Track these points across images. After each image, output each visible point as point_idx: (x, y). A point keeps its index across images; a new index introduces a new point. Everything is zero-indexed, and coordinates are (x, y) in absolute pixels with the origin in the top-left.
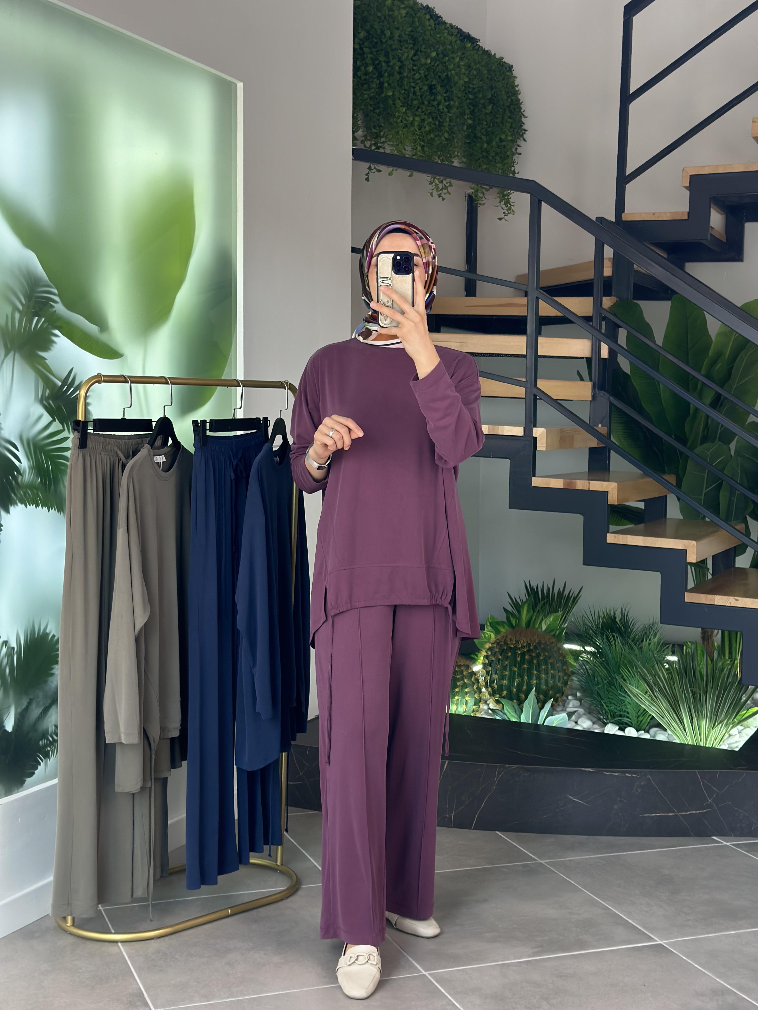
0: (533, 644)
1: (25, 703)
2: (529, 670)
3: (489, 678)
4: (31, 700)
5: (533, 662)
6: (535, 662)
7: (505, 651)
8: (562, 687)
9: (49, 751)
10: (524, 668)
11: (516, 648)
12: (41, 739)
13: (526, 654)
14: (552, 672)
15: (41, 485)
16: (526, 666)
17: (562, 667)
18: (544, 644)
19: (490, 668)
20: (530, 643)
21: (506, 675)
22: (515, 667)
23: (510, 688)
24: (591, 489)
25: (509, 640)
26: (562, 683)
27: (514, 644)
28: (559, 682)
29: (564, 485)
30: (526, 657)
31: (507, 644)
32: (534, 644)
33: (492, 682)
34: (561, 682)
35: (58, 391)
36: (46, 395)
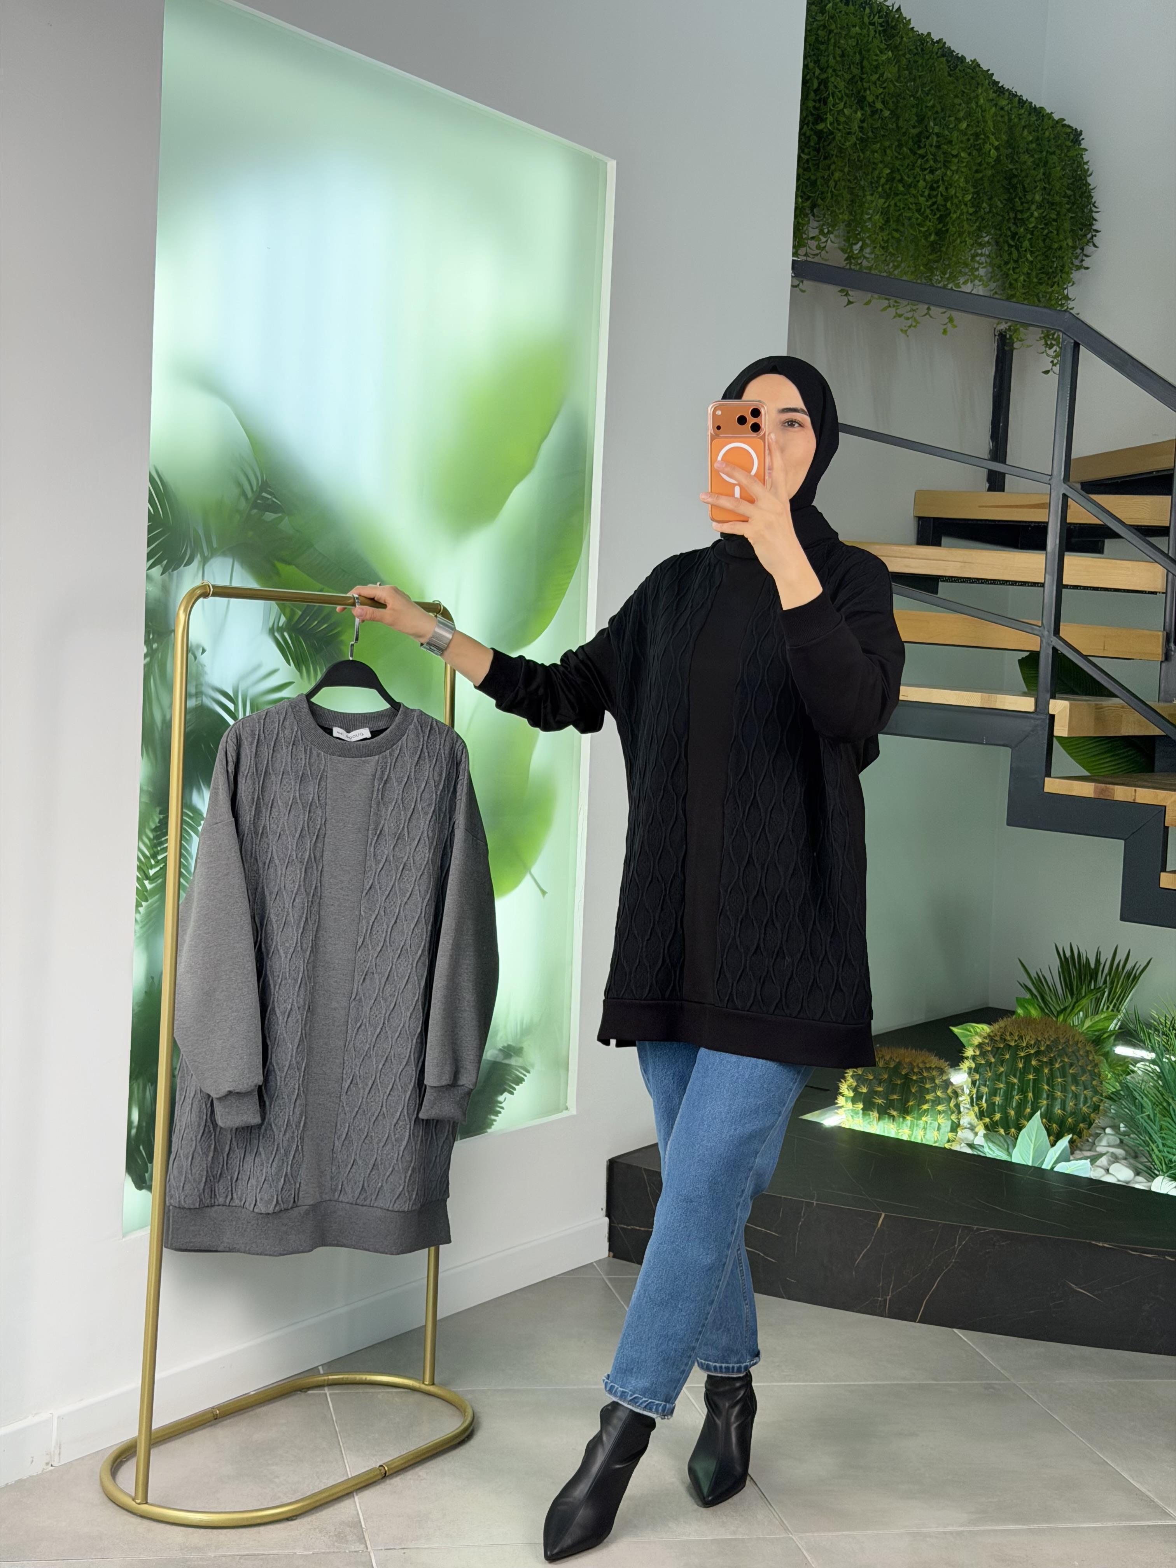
0: (1046, 1042)
11: (1017, 1048)
14: (1073, 1088)
16: (1031, 1077)
20: (1040, 1042)
24: (1138, 801)
25: (1008, 1034)
29: (1095, 792)
30: (1034, 1063)
33: (979, 1098)
35: (297, 621)
36: (281, 624)
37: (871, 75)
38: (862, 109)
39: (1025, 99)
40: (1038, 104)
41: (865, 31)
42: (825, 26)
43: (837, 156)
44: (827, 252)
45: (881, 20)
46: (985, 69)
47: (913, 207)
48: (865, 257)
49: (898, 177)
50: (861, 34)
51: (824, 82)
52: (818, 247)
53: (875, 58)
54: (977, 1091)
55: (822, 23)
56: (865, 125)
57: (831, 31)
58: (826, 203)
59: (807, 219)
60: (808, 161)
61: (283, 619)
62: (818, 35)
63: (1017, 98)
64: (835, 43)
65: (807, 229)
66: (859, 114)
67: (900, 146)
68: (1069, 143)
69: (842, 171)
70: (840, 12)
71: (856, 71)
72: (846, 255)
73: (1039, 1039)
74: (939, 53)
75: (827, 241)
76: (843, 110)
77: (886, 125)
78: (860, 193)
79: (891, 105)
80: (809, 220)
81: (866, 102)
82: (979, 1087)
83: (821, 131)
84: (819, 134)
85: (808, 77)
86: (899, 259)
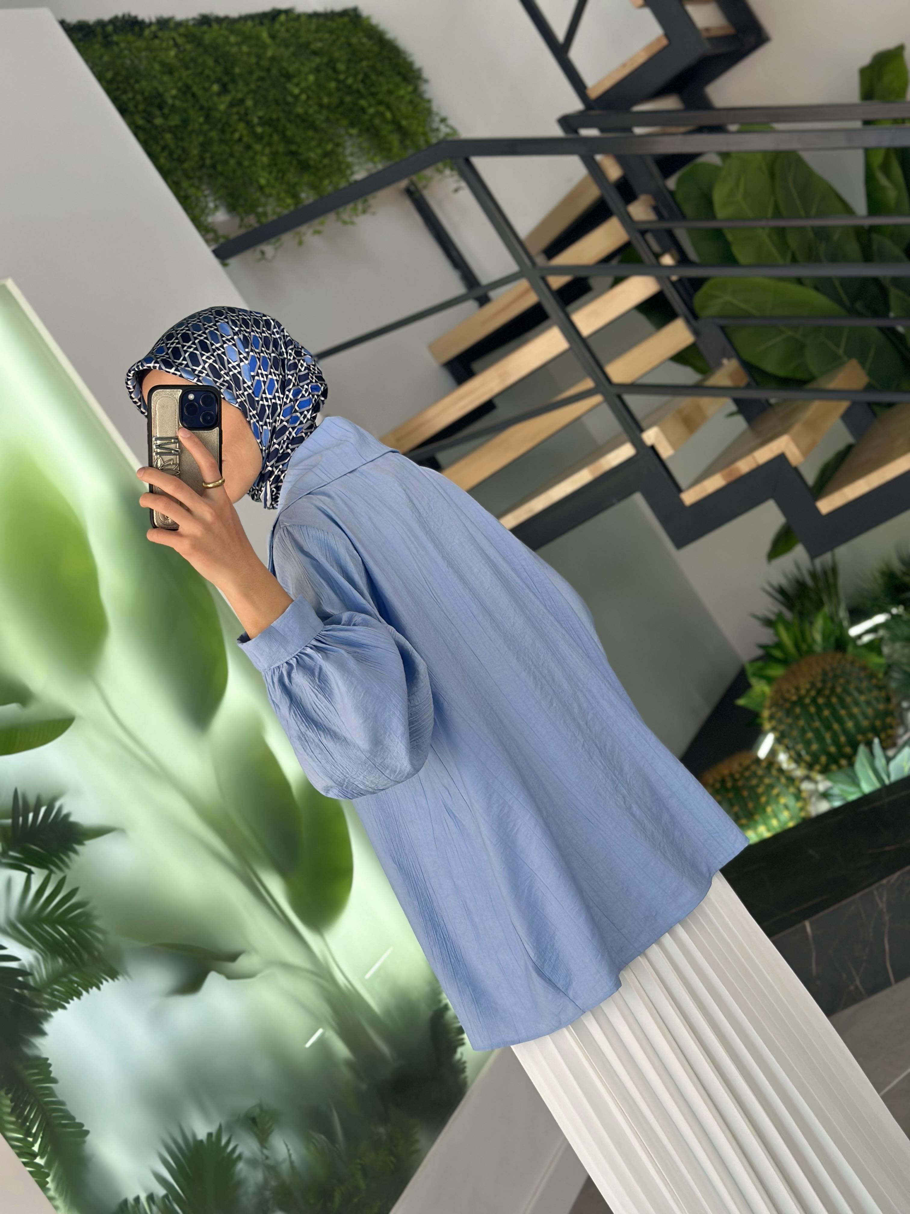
0: (818, 679)
2: (833, 713)
5: (832, 702)
6: (834, 700)
7: (789, 710)
10: (827, 716)
13: (818, 698)
15: (67, 965)
19: (786, 741)
21: (811, 738)
23: (826, 749)
24: (760, 464)
26: (883, 704)
27: (795, 694)
28: (879, 704)
29: (725, 480)
30: (821, 701)
31: (787, 699)
33: (799, 755)
34: (881, 702)
54: (796, 753)
73: (812, 680)
82: (794, 749)
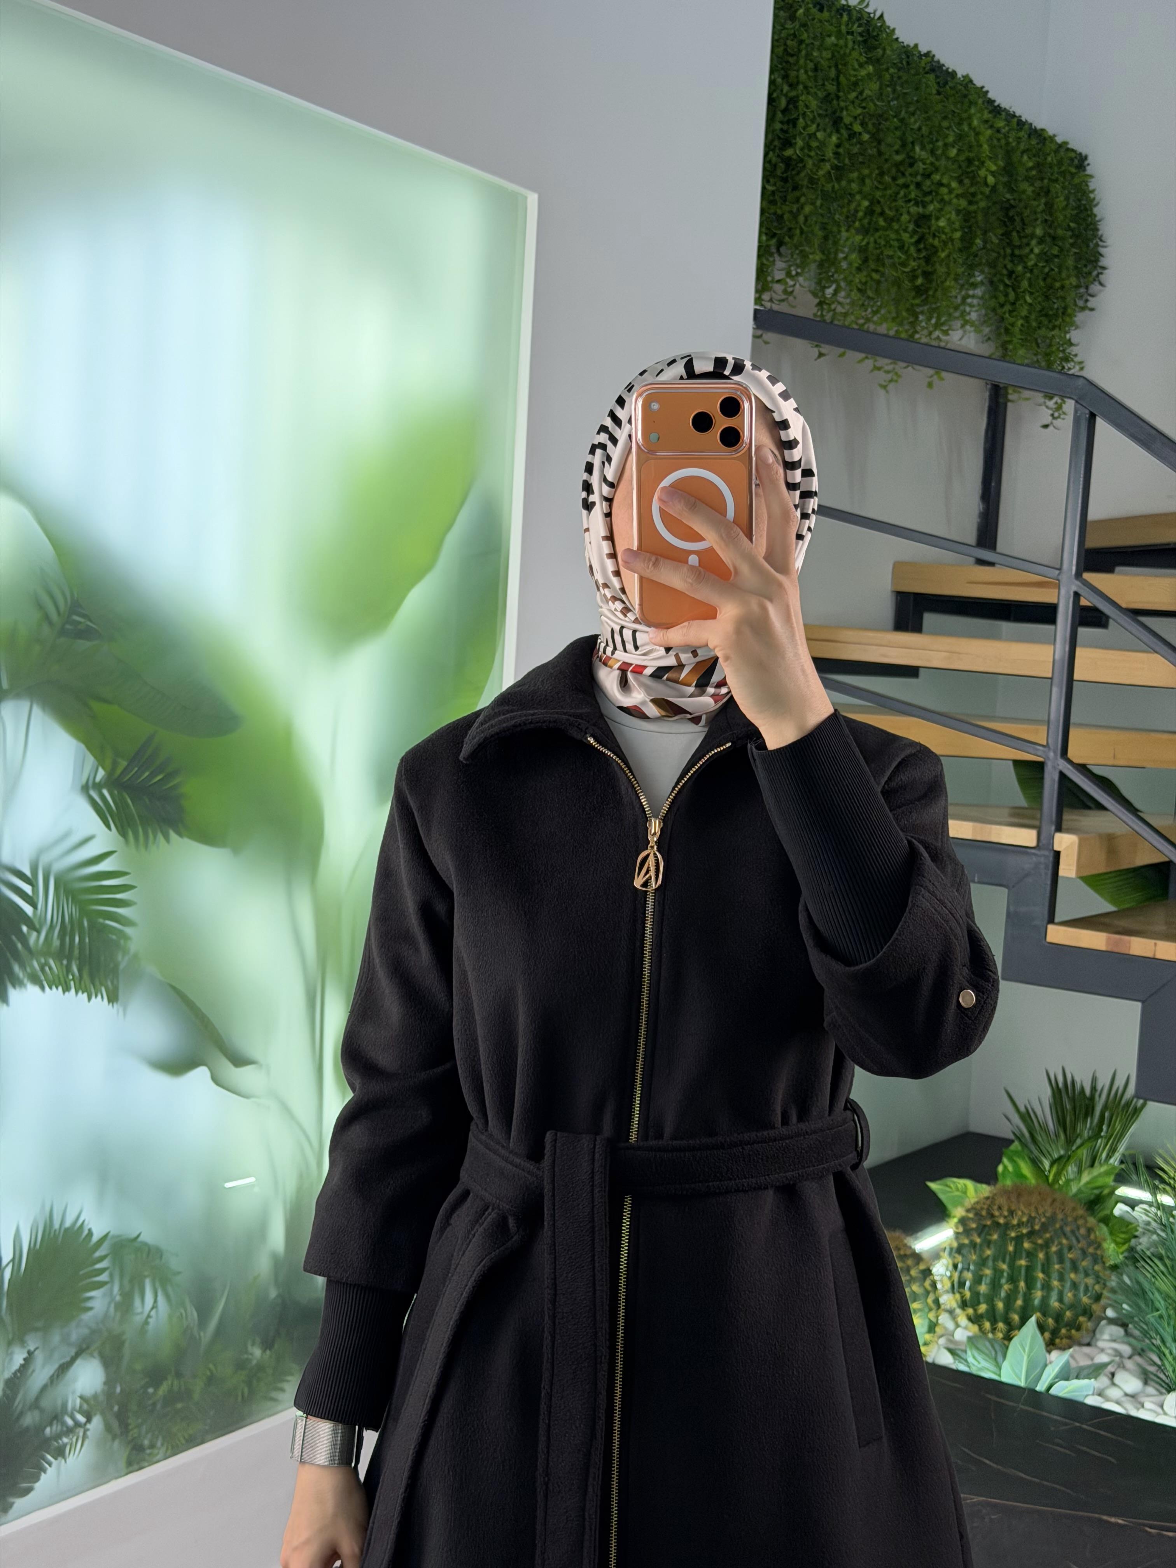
0: (1040, 1220)
1: (19, 1358)
2: (1029, 1269)
3: (956, 1276)
4: (30, 1353)
5: (1037, 1256)
6: (1041, 1255)
7: (987, 1229)
8: (1091, 1307)
9: (65, 1445)
10: (1021, 1266)
11: (1007, 1226)
12: (51, 1424)
13: (1025, 1240)
14: (1073, 1276)
16: (1023, 1262)
17: (1093, 1269)
18: (1062, 1220)
19: (959, 1258)
20: (1035, 1218)
21: (986, 1275)
22: (1004, 1262)
23: (993, 1300)
25: (996, 1207)
26: (1089, 1298)
27: (1005, 1217)
28: (1085, 1294)
29: (1107, 945)
30: (1026, 1245)
31: (992, 1216)
32: (1043, 1220)
33: (962, 1284)
34: (1089, 1294)
35: (122, 773)
36: (98, 779)
37: (849, 93)
38: (838, 131)
39: (1023, 119)
40: (1039, 124)
41: (842, 42)
42: (795, 35)
43: (808, 187)
44: (795, 298)
45: (860, 30)
46: (979, 84)
47: (896, 244)
48: (839, 303)
49: (878, 210)
50: (836, 45)
51: (793, 101)
52: (785, 292)
53: (852, 72)
54: (960, 1277)
55: (792, 32)
56: (841, 150)
57: (801, 42)
58: (795, 241)
59: (771, 259)
60: (773, 193)
61: (101, 773)
62: (785, 44)
63: (1016, 120)
64: (807, 55)
65: (772, 270)
66: (834, 139)
67: (882, 174)
68: (1073, 170)
69: (813, 204)
70: (813, 19)
71: (831, 88)
72: (817, 301)
73: (1033, 1215)
74: (928, 68)
75: (794, 285)
76: (815, 134)
77: (866, 149)
78: (835, 229)
79: (870, 126)
80: (774, 261)
81: (842, 125)
82: (961, 1272)
83: (789, 158)
84: (788, 161)
85: (775, 95)
86: (879, 304)
